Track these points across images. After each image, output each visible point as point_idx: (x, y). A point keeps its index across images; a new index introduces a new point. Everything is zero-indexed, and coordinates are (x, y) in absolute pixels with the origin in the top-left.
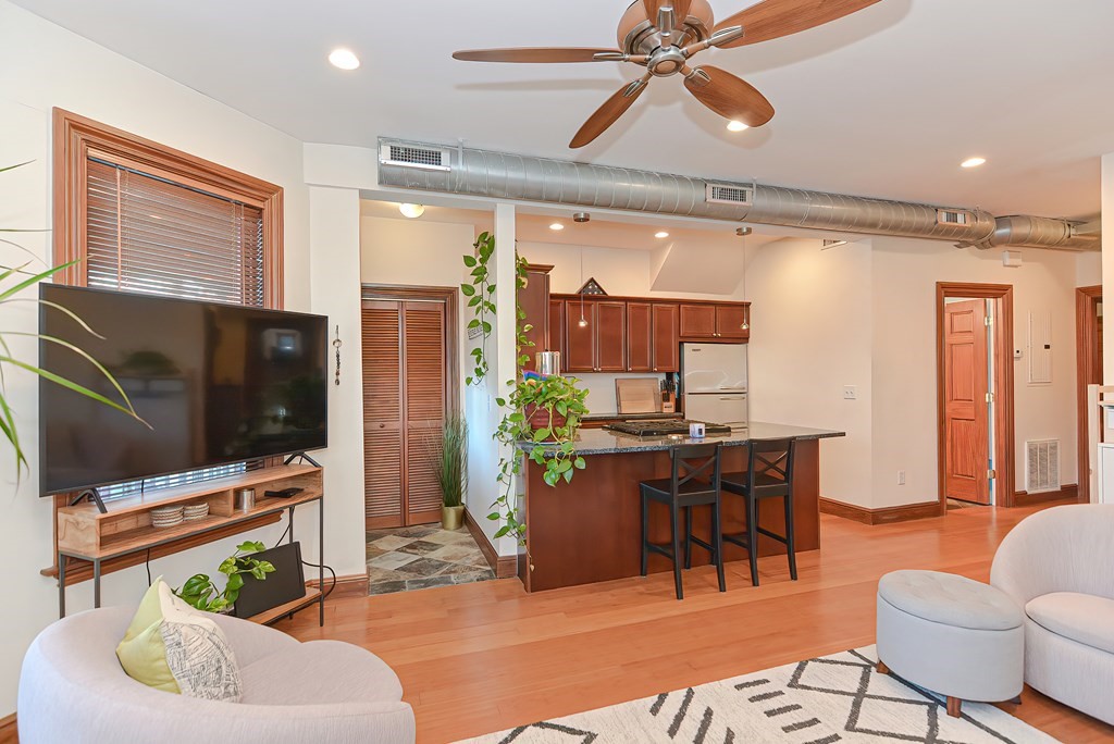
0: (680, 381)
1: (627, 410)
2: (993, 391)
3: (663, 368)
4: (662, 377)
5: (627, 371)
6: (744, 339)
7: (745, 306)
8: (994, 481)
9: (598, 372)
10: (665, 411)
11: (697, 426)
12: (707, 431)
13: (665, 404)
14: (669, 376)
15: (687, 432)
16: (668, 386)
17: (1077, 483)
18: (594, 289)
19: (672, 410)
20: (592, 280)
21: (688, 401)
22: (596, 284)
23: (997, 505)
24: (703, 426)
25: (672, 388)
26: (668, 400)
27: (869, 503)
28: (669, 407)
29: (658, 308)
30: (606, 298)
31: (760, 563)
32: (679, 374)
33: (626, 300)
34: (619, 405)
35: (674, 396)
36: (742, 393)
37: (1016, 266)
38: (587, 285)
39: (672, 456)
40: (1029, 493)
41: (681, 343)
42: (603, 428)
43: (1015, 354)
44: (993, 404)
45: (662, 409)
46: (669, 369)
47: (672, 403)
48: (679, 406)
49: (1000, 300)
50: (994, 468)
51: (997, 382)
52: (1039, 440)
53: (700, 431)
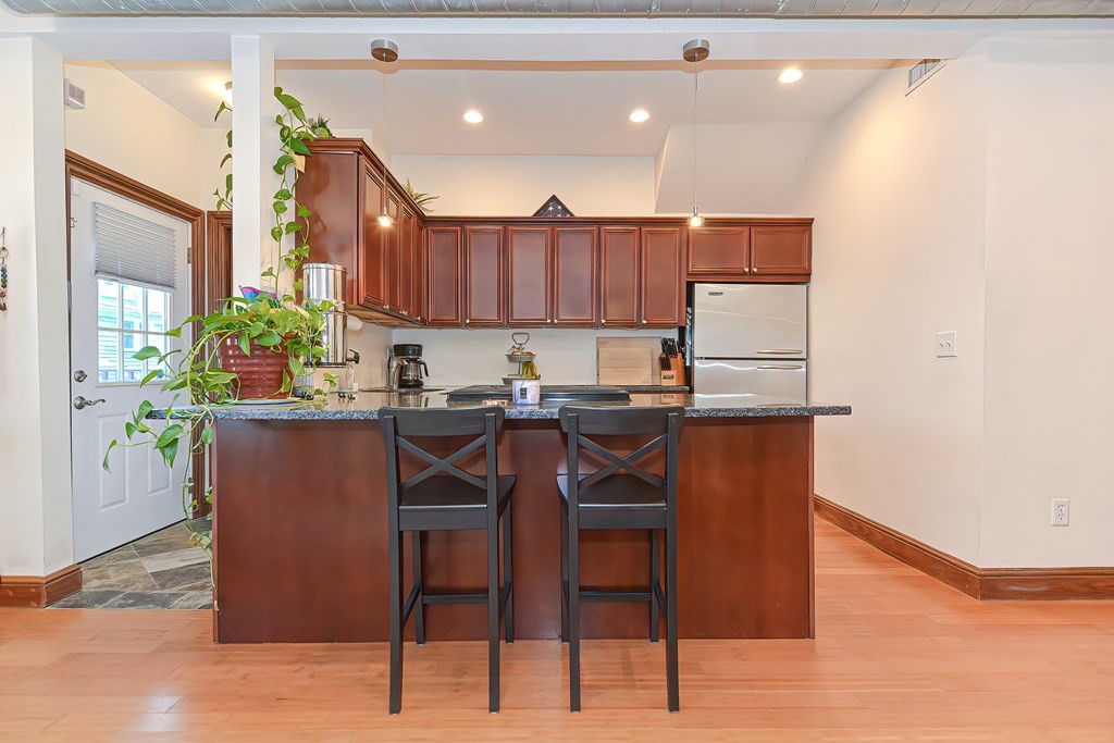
1: (608, 380)
3: (658, 320)
6: (803, 277)
7: (806, 224)
10: (666, 383)
13: (665, 373)
16: (669, 350)
18: (556, 210)
20: (554, 198)
22: (559, 203)
24: (528, 384)
26: (669, 368)
27: (984, 556)
28: (672, 379)
29: (651, 234)
31: (686, 647)
33: (600, 222)
34: (598, 374)
36: (798, 359)
38: (546, 206)
45: (661, 381)
46: (667, 321)
47: (674, 373)
48: (690, 377)
53: (523, 391)
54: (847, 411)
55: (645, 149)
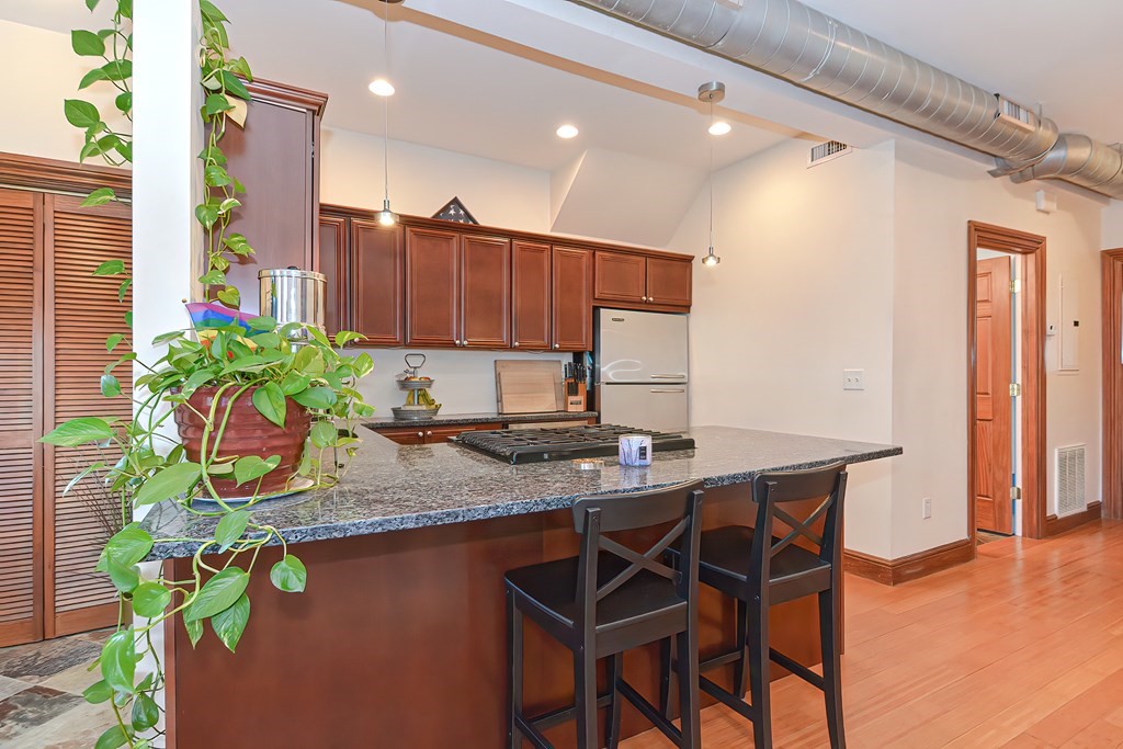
0: (593, 365)
1: (512, 407)
2: (1019, 381)
3: (568, 344)
4: (568, 358)
5: (512, 348)
6: (684, 308)
8: (1019, 503)
9: (463, 347)
10: (571, 409)
11: (636, 441)
12: (656, 448)
13: (572, 398)
14: (578, 356)
15: (614, 451)
16: (576, 372)
17: (1101, 500)
18: (457, 215)
19: (581, 408)
20: (455, 201)
21: (606, 396)
22: (462, 207)
23: (1024, 535)
24: (647, 442)
25: (582, 376)
26: (576, 394)
28: (577, 405)
29: (563, 255)
30: (478, 230)
32: (592, 354)
33: (512, 235)
34: (499, 400)
35: (585, 386)
36: (681, 384)
37: (1047, 213)
38: (446, 208)
39: (579, 529)
40: (1060, 516)
41: (596, 310)
42: (450, 441)
43: (1048, 331)
44: (1019, 399)
45: (566, 405)
46: (577, 346)
47: (581, 398)
48: (592, 402)
49: (1031, 257)
50: (1019, 484)
51: (1025, 368)
52: (1069, 446)
53: (643, 451)
54: (898, 451)
55: (548, 166)
